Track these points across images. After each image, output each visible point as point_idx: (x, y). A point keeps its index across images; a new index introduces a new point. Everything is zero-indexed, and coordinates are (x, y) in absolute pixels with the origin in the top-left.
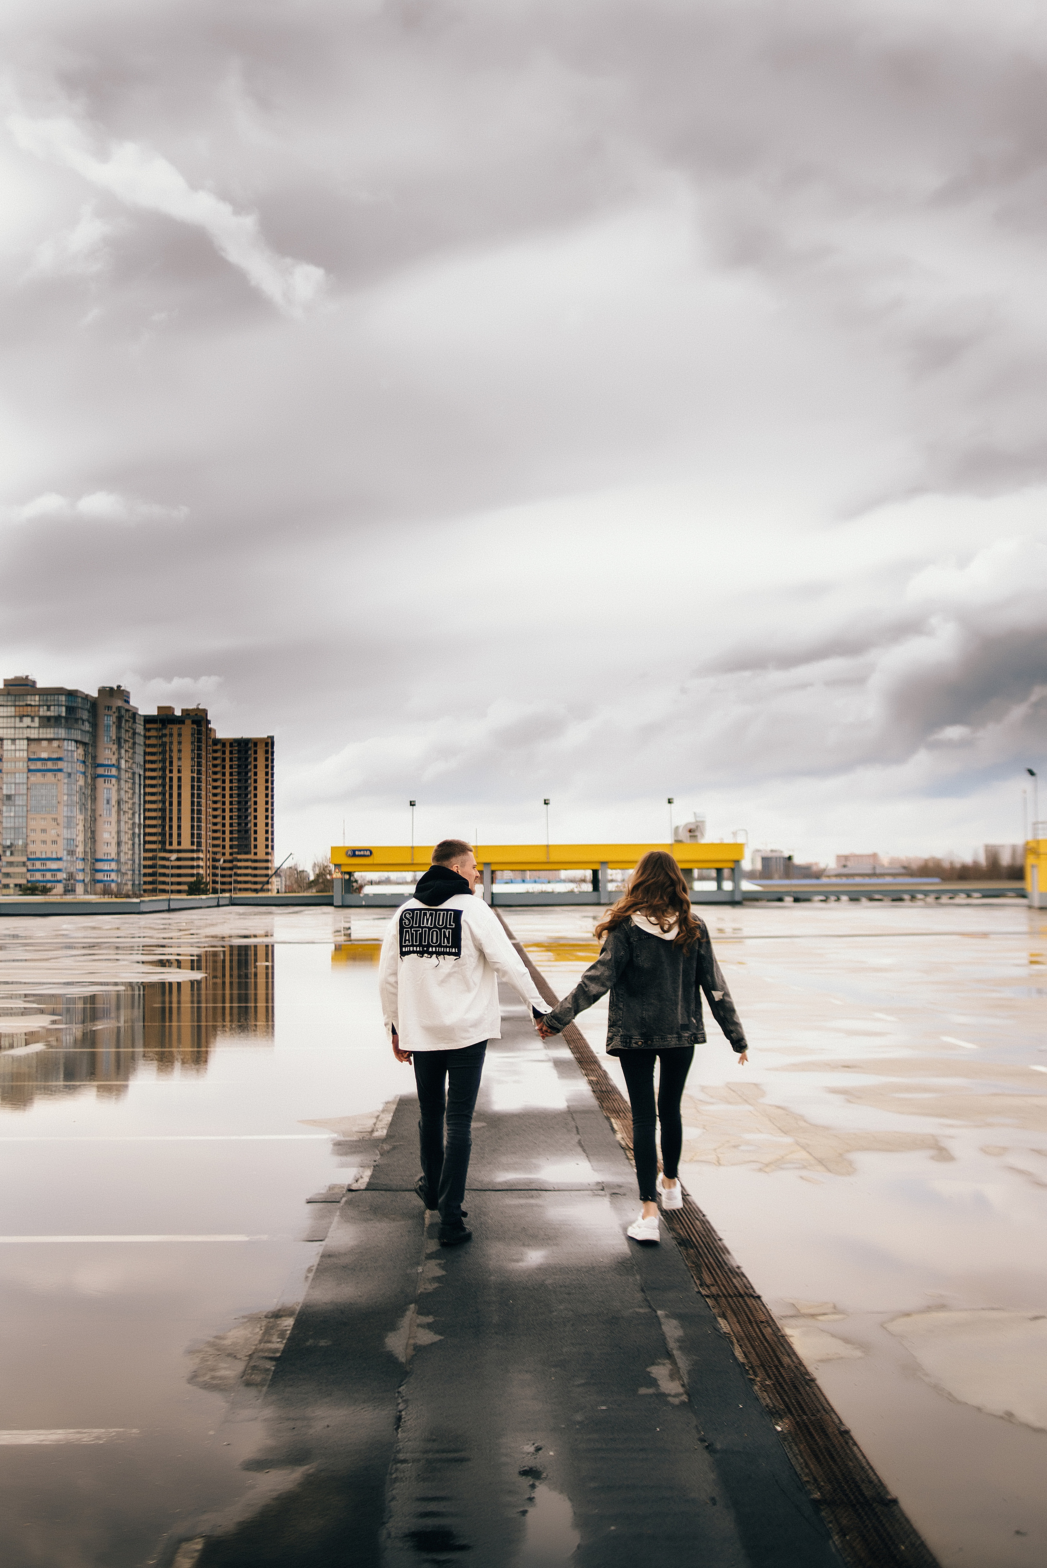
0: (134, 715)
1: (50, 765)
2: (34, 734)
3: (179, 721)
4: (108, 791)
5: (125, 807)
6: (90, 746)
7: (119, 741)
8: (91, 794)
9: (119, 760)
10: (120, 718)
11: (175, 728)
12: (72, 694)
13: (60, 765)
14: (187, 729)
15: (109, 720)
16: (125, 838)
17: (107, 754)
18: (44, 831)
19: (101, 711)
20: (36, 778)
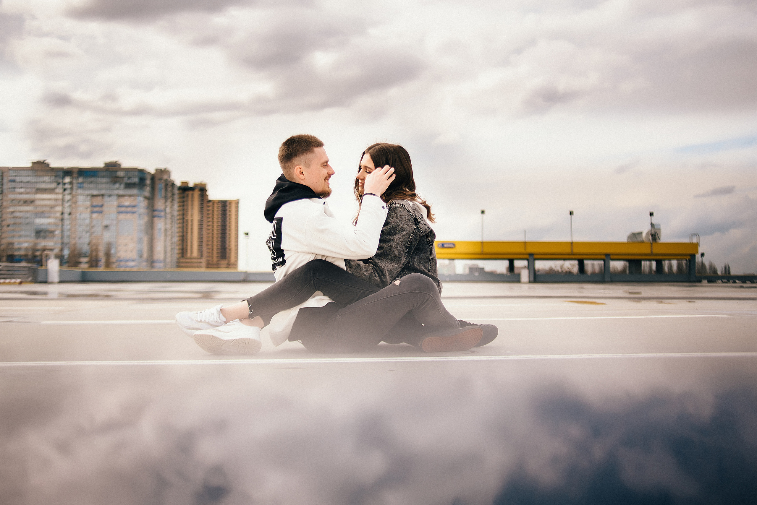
0: (173, 185)
1: (129, 209)
2: (121, 192)
3: (192, 189)
4: (160, 225)
5: (169, 233)
6: (151, 199)
7: (166, 198)
8: (150, 226)
9: (166, 207)
10: (166, 185)
11: (190, 193)
12: (142, 171)
13: (135, 209)
14: (197, 193)
15: (160, 186)
16: (169, 249)
17: (160, 204)
18: (126, 245)
19: (157, 182)
20: (122, 216)
